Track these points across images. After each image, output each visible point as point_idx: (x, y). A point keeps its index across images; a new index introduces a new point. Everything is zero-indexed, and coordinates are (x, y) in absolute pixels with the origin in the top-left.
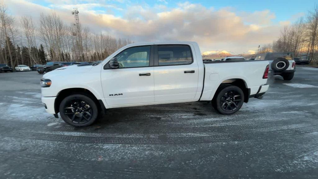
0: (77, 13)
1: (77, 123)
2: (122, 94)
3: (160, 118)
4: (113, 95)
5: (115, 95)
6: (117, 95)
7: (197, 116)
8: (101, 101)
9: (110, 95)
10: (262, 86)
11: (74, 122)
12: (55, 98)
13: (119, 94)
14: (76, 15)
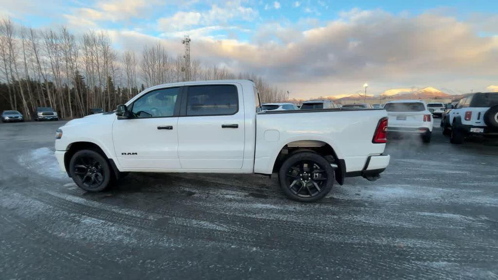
0: (189, 42)
1: (88, 186)
2: (136, 154)
3: (190, 194)
4: (125, 154)
5: (128, 154)
6: (130, 154)
7: (251, 197)
8: (111, 160)
9: (123, 154)
10: (372, 157)
11: (84, 184)
12: (65, 152)
13: (133, 154)
14: (187, 44)
